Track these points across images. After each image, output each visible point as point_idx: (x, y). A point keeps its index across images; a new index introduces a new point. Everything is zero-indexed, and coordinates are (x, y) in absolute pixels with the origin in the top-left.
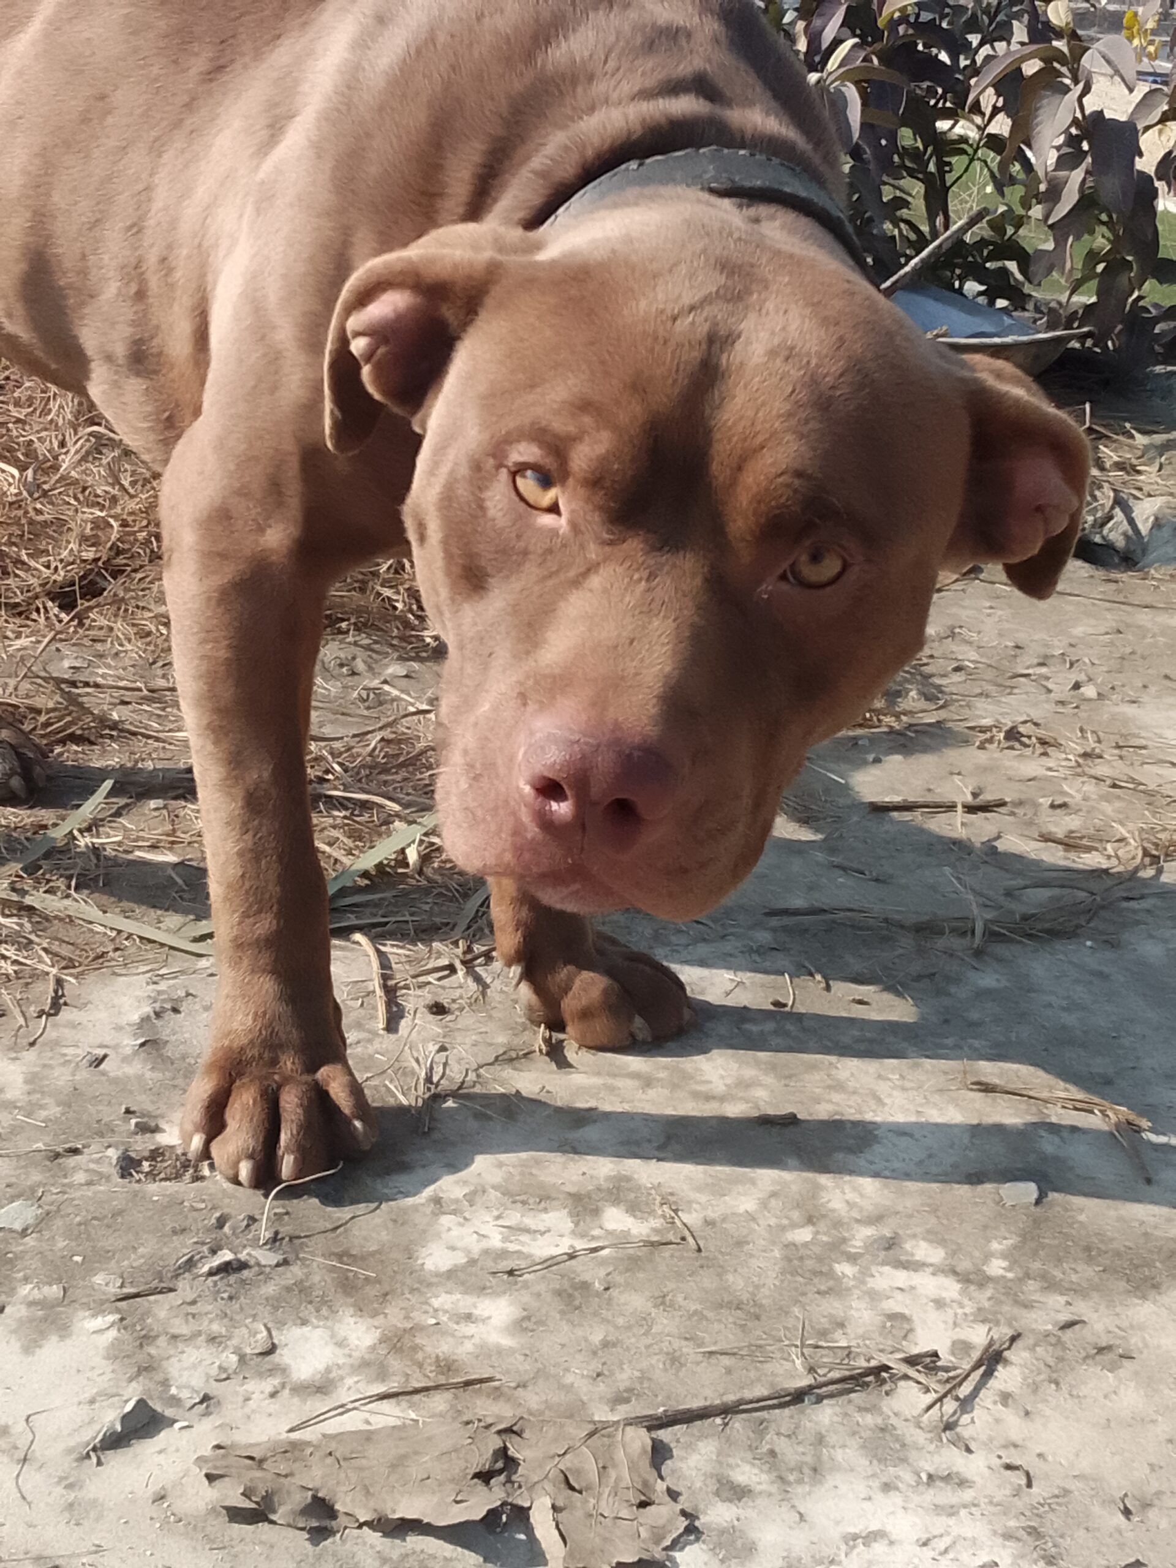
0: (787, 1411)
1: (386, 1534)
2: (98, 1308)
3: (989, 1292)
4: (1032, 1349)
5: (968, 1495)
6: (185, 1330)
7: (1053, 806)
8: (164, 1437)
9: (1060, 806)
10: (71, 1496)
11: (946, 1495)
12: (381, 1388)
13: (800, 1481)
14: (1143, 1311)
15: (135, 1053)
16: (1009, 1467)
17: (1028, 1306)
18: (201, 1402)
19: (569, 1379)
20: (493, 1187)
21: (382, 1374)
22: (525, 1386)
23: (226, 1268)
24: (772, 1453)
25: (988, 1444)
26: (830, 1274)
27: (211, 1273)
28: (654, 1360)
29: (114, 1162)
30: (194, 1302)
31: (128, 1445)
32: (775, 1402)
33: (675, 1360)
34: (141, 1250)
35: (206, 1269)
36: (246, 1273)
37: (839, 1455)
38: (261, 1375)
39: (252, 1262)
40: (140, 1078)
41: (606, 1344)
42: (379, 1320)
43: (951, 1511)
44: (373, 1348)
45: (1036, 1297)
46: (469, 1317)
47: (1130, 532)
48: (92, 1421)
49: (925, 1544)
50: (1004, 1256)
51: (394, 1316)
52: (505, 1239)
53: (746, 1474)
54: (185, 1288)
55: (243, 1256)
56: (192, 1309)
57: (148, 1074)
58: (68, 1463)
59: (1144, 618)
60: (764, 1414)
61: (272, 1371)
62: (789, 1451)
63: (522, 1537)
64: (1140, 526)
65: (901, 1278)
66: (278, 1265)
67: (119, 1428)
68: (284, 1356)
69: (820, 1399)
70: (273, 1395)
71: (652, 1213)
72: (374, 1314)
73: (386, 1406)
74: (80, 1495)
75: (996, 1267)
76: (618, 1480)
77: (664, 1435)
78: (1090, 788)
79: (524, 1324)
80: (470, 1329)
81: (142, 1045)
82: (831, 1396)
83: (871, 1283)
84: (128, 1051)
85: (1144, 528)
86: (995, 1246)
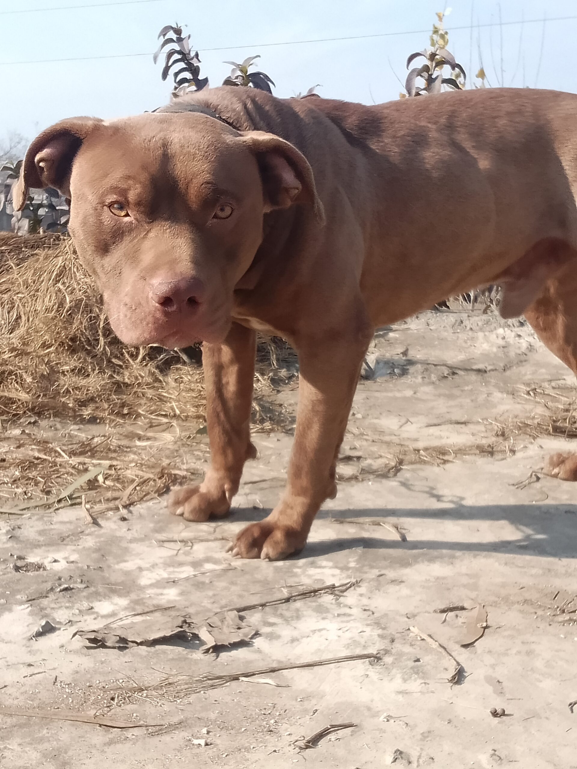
0: (284, 604)
1: (148, 646)
2: (21, 603)
3: (350, 571)
4: (369, 582)
5: (353, 618)
6: (55, 606)
7: (351, 449)
8: (57, 632)
9: (353, 449)
10: (29, 649)
11: (345, 619)
12: (133, 613)
13: (292, 620)
14: (407, 571)
15: (8, 541)
16: (365, 610)
17: (366, 573)
18: (69, 622)
19: (203, 604)
20: (161, 563)
21: (134, 609)
22: (187, 607)
23: (66, 589)
24: (281, 614)
25: (357, 606)
26: (292, 572)
27: (61, 591)
28: (233, 597)
29: (12, 567)
30: (57, 599)
31: (45, 635)
32: (279, 602)
33: (240, 596)
34: (31, 588)
35: (59, 590)
36: (73, 591)
37: (305, 613)
38: (89, 614)
39: (75, 588)
40: (13, 547)
41: (214, 595)
42: (128, 598)
43: (348, 622)
44: (128, 604)
45: (367, 570)
46: (162, 594)
47: (367, 368)
48: (29, 631)
49: (340, 629)
50: (354, 562)
51: (133, 596)
52: (169, 575)
53: (272, 620)
54: (52, 596)
55: (71, 586)
56: (57, 601)
57: (15, 546)
58: (25, 642)
59: (377, 394)
60: (277, 606)
61: (93, 613)
62: (287, 614)
63: (198, 642)
64: (370, 365)
65: (318, 570)
66: (85, 588)
67: (41, 630)
68: (96, 610)
69: (295, 601)
70: (95, 619)
71: (222, 563)
72: (126, 596)
73: (137, 617)
74: (32, 649)
75: (352, 565)
76: (228, 624)
77: (242, 614)
78: (364, 443)
79: (182, 594)
80: (163, 597)
81: (11, 537)
82: (299, 599)
83: (307, 573)
84: (5, 540)
85: (372, 366)
86: (350, 560)
